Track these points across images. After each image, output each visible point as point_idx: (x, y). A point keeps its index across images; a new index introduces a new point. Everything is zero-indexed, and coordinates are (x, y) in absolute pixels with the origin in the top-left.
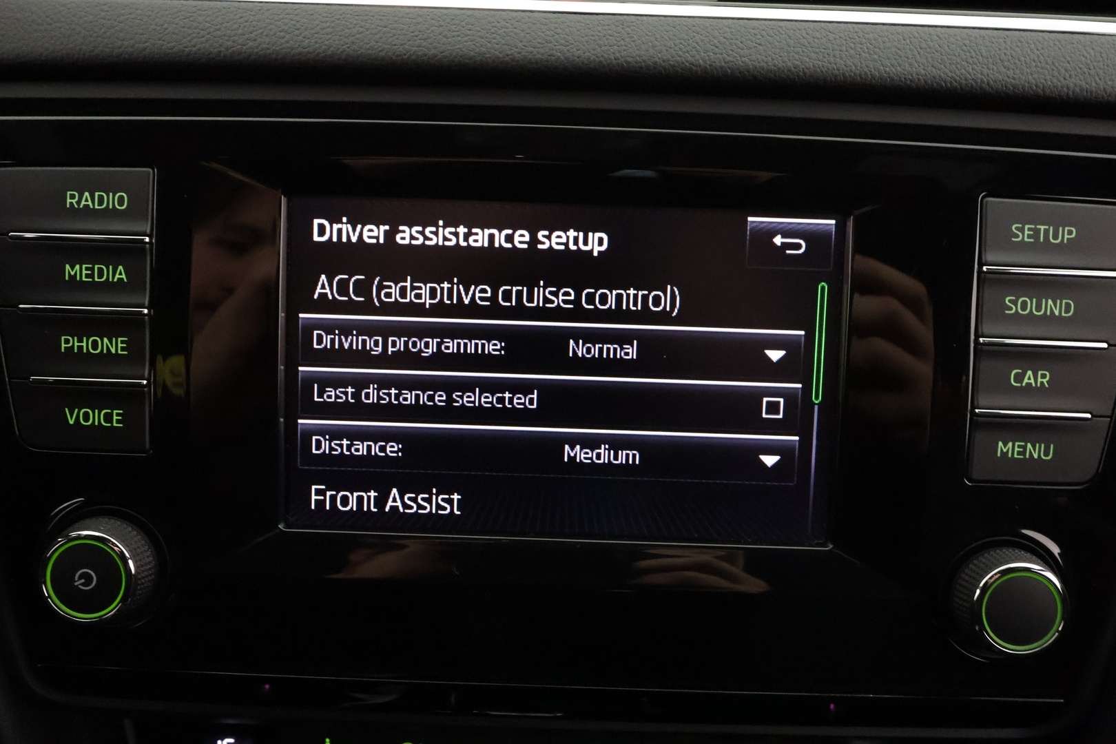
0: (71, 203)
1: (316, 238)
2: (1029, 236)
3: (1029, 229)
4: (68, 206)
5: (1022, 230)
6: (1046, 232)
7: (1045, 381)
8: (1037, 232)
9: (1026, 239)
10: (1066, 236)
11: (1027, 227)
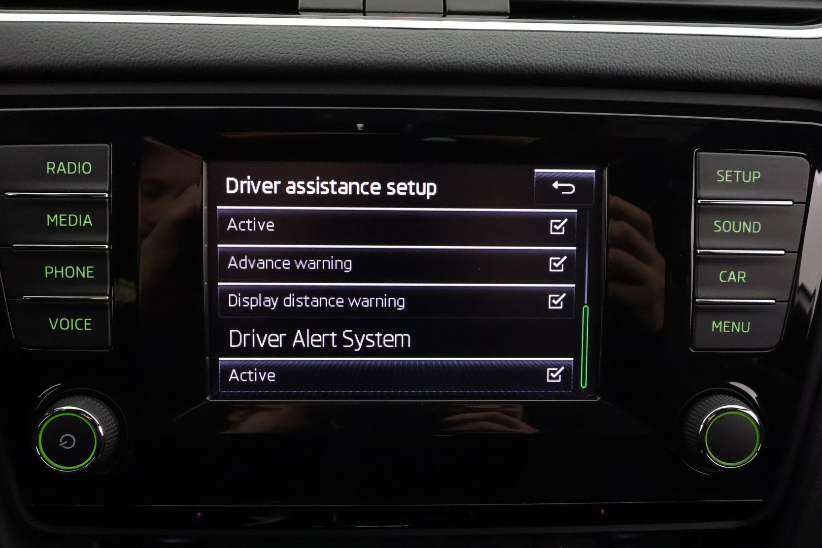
0: (50, 170)
1: (229, 191)
2: (729, 178)
3: (729, 173)
4: (48, 172)
5: (724, 174)
6: (740, 175)
7: (743, 278)
8: (734, 175)
9: (727, 180)
10: (754, 178)
11: (727, 172)
